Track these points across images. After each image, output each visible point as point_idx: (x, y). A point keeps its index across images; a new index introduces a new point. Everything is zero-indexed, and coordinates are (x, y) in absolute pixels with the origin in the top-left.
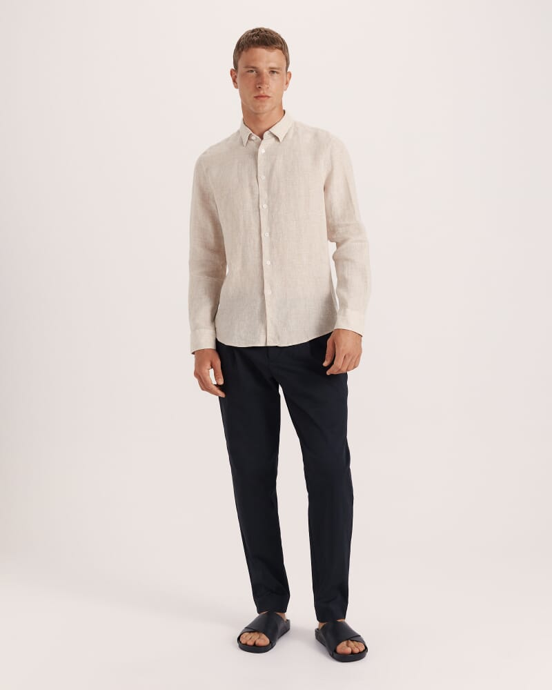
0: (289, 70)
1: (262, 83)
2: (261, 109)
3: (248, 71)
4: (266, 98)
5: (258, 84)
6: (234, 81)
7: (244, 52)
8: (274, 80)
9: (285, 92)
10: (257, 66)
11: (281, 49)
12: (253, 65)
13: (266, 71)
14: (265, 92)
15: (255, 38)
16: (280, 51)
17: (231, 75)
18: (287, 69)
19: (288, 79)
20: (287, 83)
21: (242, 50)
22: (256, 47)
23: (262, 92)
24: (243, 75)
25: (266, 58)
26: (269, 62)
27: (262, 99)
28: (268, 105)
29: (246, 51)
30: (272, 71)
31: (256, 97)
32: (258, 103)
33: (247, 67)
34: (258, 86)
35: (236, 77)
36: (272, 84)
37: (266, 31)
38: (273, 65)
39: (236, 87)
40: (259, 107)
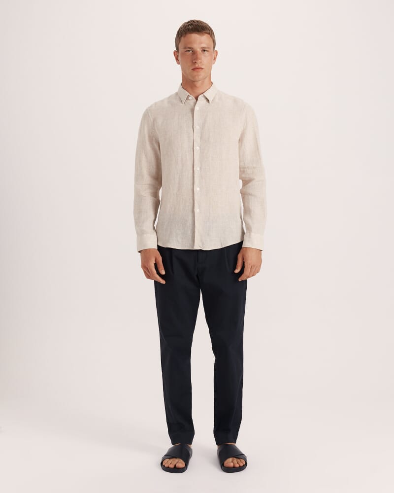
0: (216, 49)
1: (197, 58)
2: (197, 77)
3: (186, 51)
4: (201, 69)
5: (195, 59)
6: (177, 59)
7: (182, 38)
8: (205, 56)
9: (213, 65)
10: (192, 47)
11: (209, 34)
12: (189, 46)
13: (199, 50)
14: (199, 65)
15: (190, 27)
16: (209, 35)
17: (174, 55)
18: (214, 49)
19: (215, 55)
20: (215, 59)
21: (181, 36)
22: (191, 33)
23: (197, 65)
24: (183, 54)
25: (199, 41)
26: (201, 43)
27: (197, 70)
28: (202, 74)
29: (185, 37)
30: (204, 50)
31: (193, 69)
32: (195, 73)
33: (185, 48)
34: (194, 61)
35: (178, 56)
36: (204, 59)
37: (198, 22)
38: (204, 45)
39: (179, 63)
40: (195, 76)
